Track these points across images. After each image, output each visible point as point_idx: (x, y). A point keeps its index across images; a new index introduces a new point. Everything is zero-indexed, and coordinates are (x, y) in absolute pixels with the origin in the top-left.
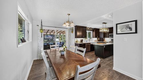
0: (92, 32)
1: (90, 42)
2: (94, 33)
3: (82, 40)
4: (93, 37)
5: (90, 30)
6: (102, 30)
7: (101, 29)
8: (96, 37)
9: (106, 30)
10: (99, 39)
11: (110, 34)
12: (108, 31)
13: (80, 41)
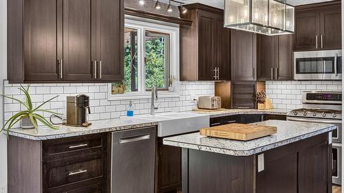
0: (174, 32)
1: (157, 117)
2: (193, 42)
3: (83, 101)
4: (182, 79)
5: (157, 17)
6: (246, 13)
7: (236, 9)
8: (204, 75)
9: (276, 21)
10: (227, 88)
11: (298, 55)
12: (290, 25)
13: (61, 107)
